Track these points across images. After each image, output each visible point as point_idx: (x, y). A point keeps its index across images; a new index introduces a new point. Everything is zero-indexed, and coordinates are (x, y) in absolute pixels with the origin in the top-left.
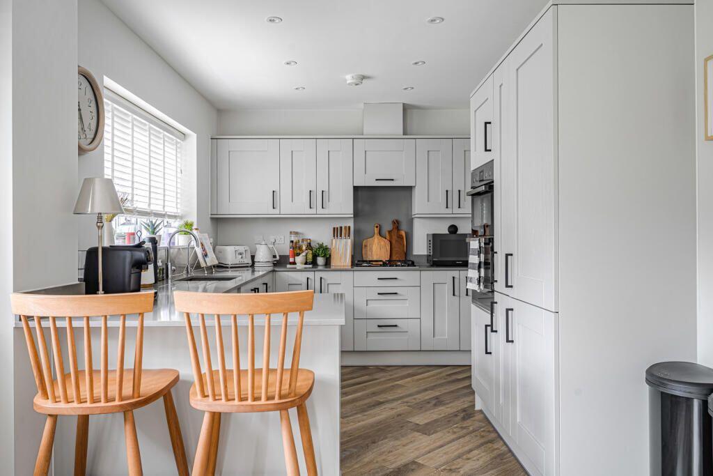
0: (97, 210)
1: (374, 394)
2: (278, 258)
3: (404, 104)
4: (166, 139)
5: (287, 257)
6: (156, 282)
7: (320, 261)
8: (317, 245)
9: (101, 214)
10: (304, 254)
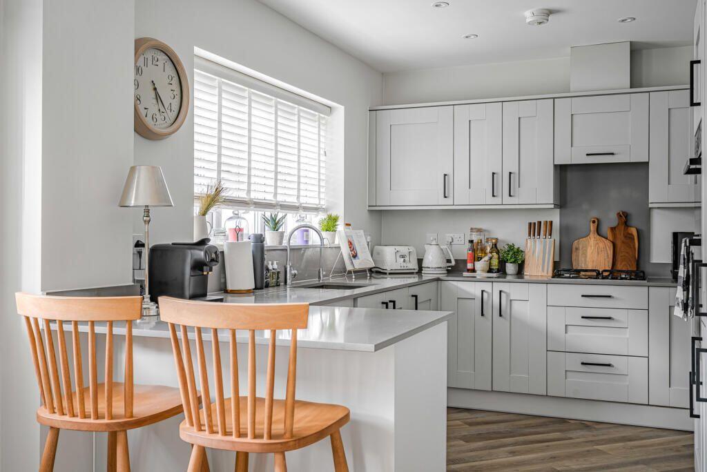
0: (142, 202)
1: (553, 458)
2: (453, 263)
3: (631, 42)
4: (301, 114)
5: (465, 262)
6: (256, 288)
7: (511, 268)
8: (506, 247)
9: (148, 206)
10: (486, 258)
